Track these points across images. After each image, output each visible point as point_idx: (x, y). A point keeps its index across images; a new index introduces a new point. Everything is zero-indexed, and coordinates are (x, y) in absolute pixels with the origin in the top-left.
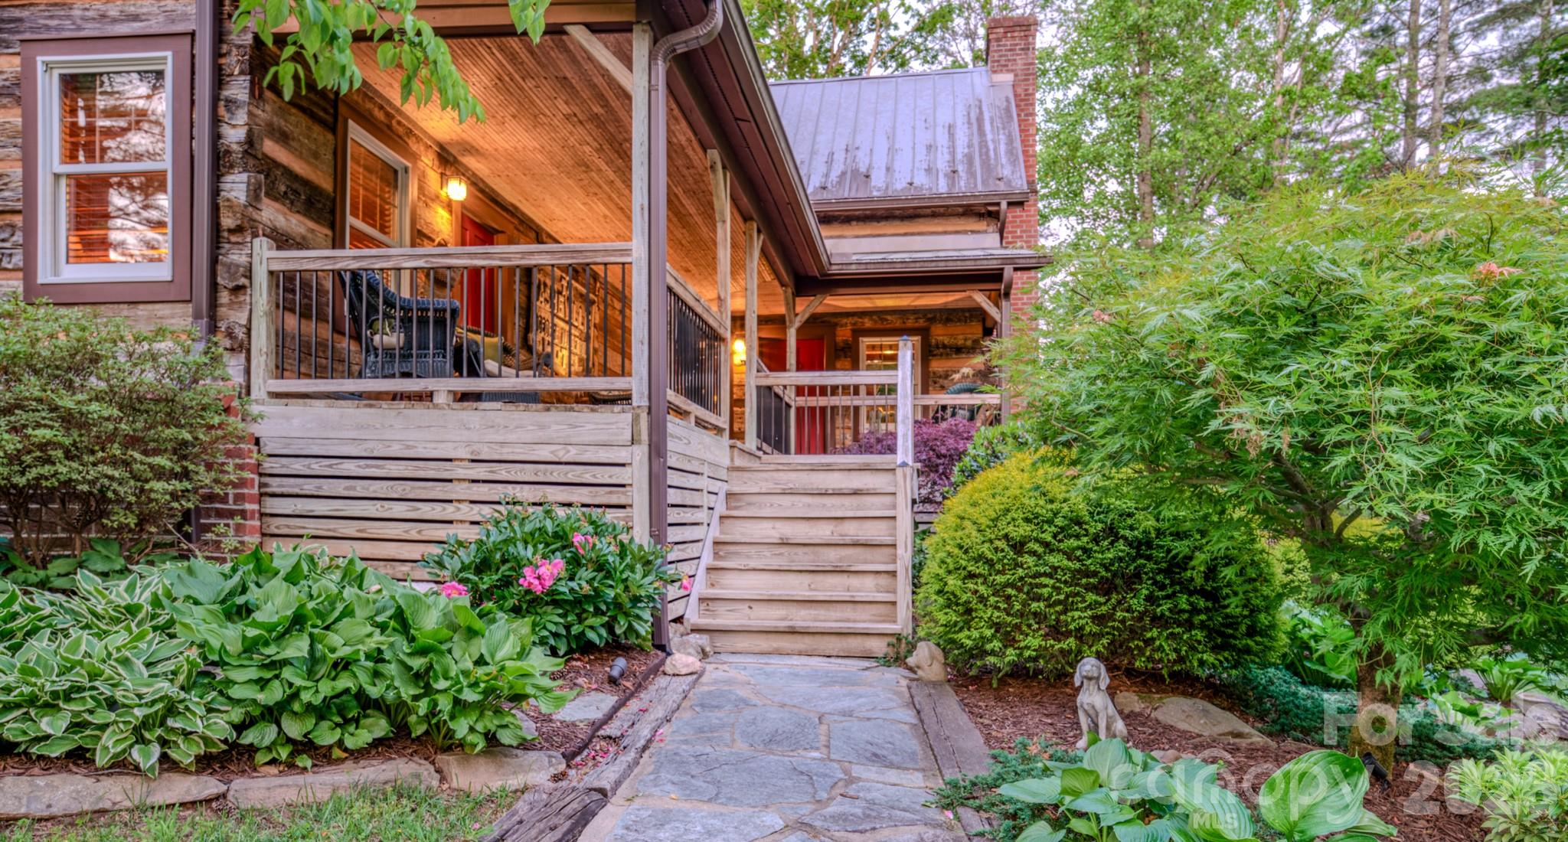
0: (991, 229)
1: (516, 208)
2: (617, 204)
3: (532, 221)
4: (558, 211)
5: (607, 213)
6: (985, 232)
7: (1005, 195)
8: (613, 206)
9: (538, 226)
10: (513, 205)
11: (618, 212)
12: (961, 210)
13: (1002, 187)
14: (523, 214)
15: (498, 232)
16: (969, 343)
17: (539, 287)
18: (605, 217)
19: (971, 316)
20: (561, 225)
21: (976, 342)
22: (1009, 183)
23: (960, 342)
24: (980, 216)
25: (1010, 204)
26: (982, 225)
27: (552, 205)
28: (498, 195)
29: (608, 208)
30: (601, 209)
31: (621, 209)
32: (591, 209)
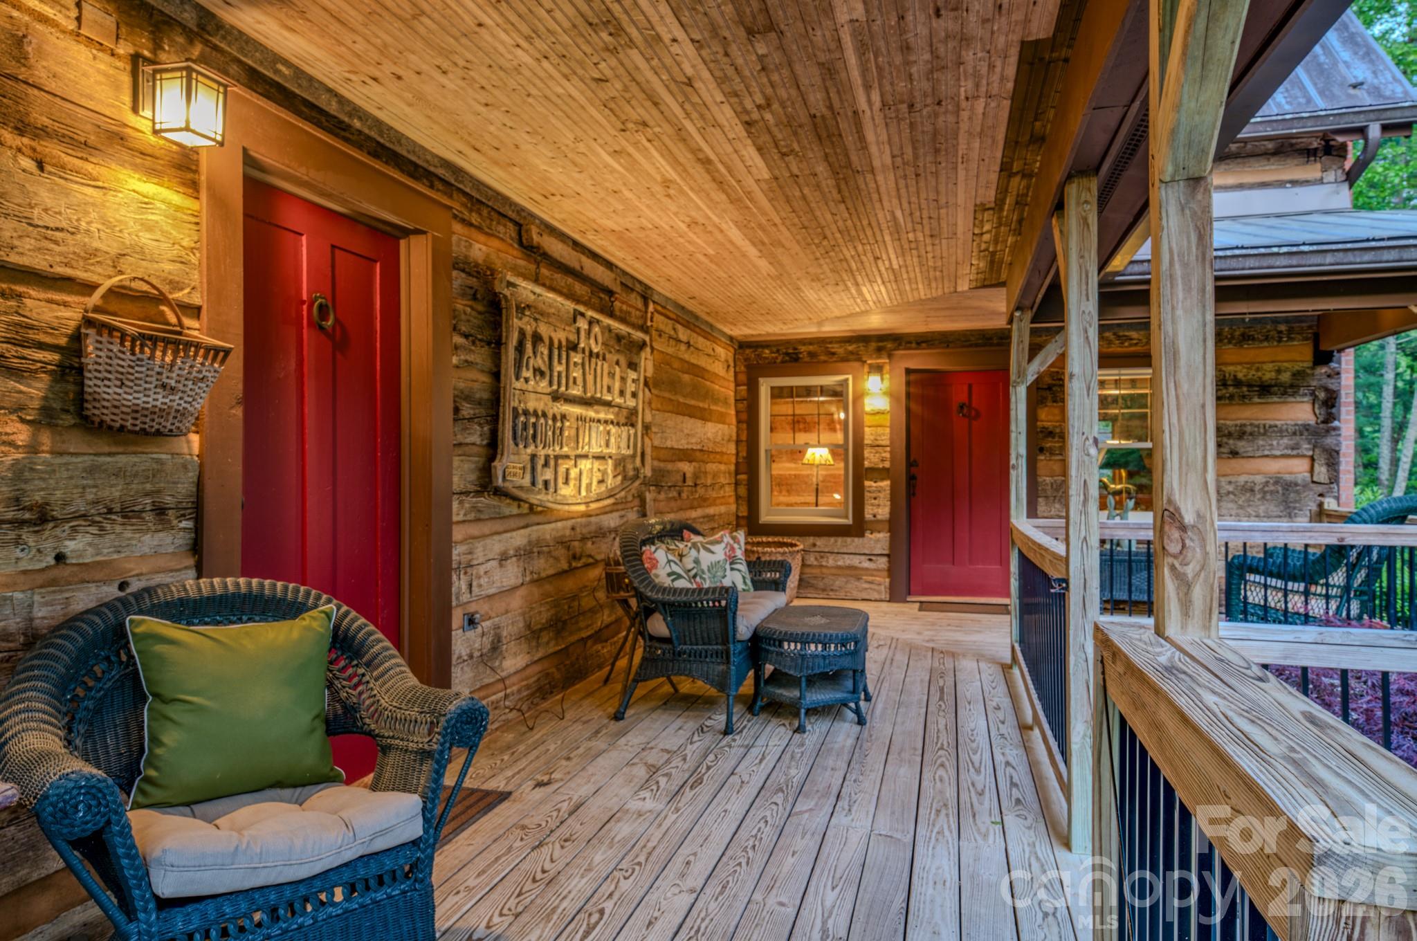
0: (1330, 176)
1: (457, 171)
2: (696, 151)
3: (506, 200)
4: (558, 175)
5: (672, 174)
6: (1321, 181)
7: (1377, 113)
8: (684, 156)
9: (521, 210)
10: (447, 164)
11: (698, 171)
12: (1270, 146)
13: (1365, 99)
14: (479, 184)
15: (406, 233)
16: (1286, 377)
17: (520, 348)
18: (667, 183)
19: (1290, 331)
20: (568, 205)
21: (1299, 375)
22: (1376, 91)
23: (1268, 376)
24: (1309, 154)
25: (1385, 128)
26: (1312, 171)
27: (539, 159)
28: (400, 137)
29: (675, 162)
30: (657, 164)
31: (706, 162)
32: (633, 166)
